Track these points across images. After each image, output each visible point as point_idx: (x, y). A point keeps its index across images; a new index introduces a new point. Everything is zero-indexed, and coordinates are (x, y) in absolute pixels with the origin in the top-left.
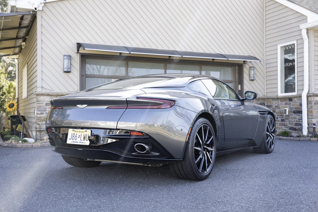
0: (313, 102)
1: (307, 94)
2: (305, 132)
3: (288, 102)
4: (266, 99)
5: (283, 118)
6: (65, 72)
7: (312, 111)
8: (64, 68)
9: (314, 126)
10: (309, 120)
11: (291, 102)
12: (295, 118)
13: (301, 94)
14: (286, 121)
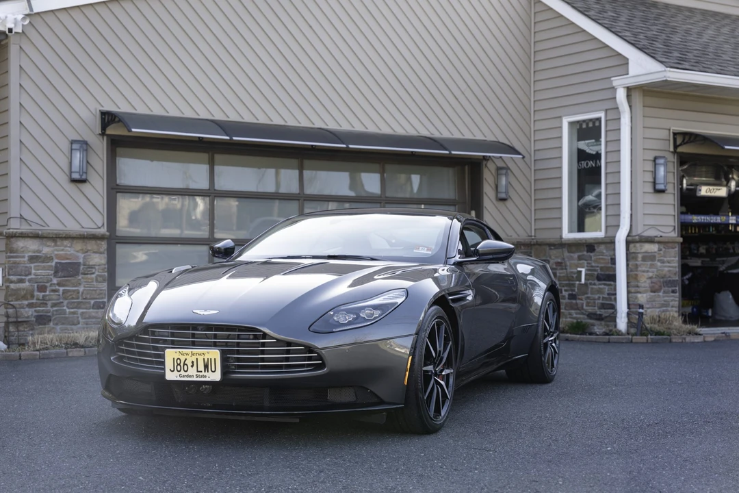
0: (640, 256)
1: (628, 236)
2: (622, 324)
3: (585, 253)
4: (534, 245)
5: (574, 291)
6: (74, 181)
7: (637, 275)
8: (71, 172)
9: (641, 310)
10: (630, 295)
11: (591, 254)
12: (600, 291)
13: (615, 237)
14: (579, 299)
